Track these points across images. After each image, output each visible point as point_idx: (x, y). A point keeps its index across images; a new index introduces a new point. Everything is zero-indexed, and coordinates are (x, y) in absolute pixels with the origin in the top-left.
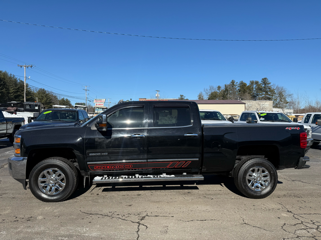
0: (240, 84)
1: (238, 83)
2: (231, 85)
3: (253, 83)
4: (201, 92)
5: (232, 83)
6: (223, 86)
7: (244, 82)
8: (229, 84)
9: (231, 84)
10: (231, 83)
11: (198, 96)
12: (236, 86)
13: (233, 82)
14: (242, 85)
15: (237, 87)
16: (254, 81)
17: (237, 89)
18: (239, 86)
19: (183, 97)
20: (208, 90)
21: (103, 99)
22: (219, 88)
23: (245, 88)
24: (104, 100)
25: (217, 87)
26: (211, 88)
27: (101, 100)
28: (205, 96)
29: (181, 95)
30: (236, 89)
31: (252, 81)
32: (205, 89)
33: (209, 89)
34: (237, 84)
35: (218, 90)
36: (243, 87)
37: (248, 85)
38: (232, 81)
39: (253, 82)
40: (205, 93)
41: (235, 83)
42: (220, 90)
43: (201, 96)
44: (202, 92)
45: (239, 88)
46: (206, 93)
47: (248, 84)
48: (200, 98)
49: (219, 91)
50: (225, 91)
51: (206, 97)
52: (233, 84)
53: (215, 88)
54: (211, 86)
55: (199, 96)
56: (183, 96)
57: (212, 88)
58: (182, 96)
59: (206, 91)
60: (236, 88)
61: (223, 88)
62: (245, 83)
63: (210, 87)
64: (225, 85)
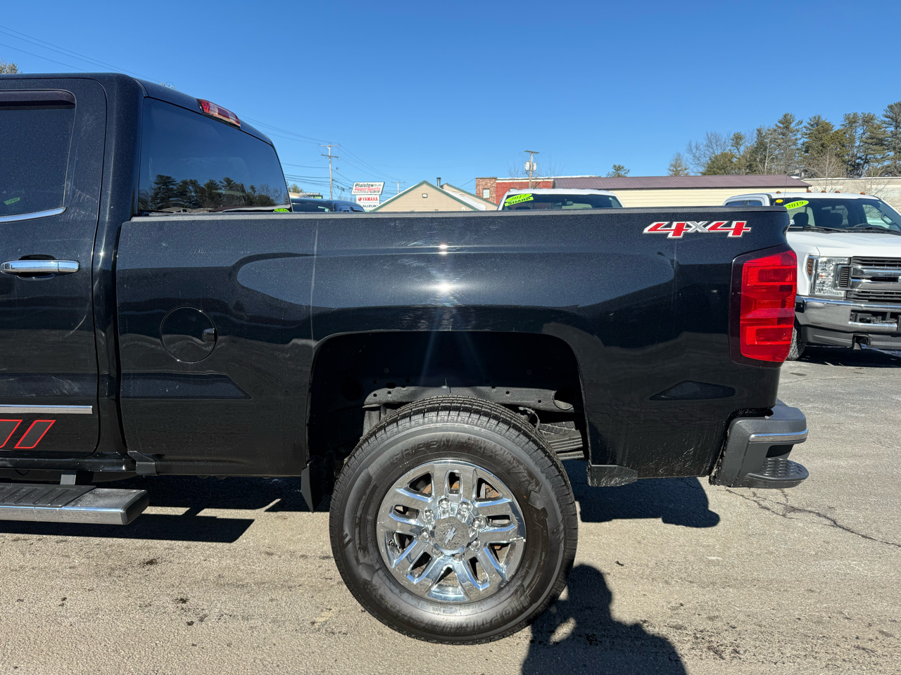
0: (812, 125)
1: (805, 124)
2: (780, 131)
3: (855, 122)
4: (679, 155)
5: (783, 124)
6: (752, 134)
7: (823, 118)
8: (775, 127)
9: (780, 127)
10: (781, 125)
11: (672, 168)
12: (795, 135)
13: (786, 122)
14: (818, 130)
15: (799, 136)
16: (860, 114)
17: (801, 142)
18: (806, 134)
19: (622, 173)
20: (701, 147)
21: (377, 184)
22: (738, 139)
23: (826, 139)
24: (380, 185)
25: (732, 136)
26: (712, 140)
27: (372, 186)
28: (691, 167)
29: (615, 166)
30: (795, 144)
31: (851, 116)
32: (690, 145)
33: (705, 143)
34: (800, 126)
35: (732, 146)
36: (820, 136)
37: (837, 127)
38: (785, 116)
39: (854, 118)
40: (690, 156)
41: (792, 125)
42: (742, 148)
43: (679, 169)
44: (682, 154)
45: (806, 140)
46: (694, 156)
47: (837, 124)
48: (676, 174)
49: (738, 149)
50: (755, 151)
51: (694, 170)
52: (787, 128)
53: (723, 140)
54: (712, 135)
55: (675, 167)
56: (623, 168)
57: (714, 141)
58: (618, 168)
59: (694, 151)
60: (796, 139)
61: (750, 142)
62: (828, 124)
63: (709, 139)
64: (759, 131)
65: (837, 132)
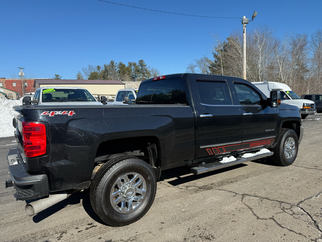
0: (120, 65)
1: (117, 64)
2: (111, 66)
3: (131, 65)
4: (80, 72)
5: (111, 63)
6: (103, 66)
8: (109, 64)
9: (110, 65)
10: (111, 64)
11: (77, 76)
12: (115, 67)
13: (112, 63)
14: (122, 66)
16: (132, 62)
17: (117, 70)
18: (118, 67)
19: (59, 77)
20: (87, 70)
22: (99, 68)
23: (124, 69)
25: (96, 67)
26: (90, 67)
28: (84, 76)
29: (56, 75)
30: (116, 70)
31: (130, 63)
32: (83, 69)
33: (88, 68)
34: (117, 65)
35: (97, 70)
36: (122, 68)
37: (127, 66)
38: (112, 61)
39: (131, 63)
40: (84, 73)
41: (114, 64)
42: (100, 71)
43: (80, 77)
44: (81, 71)
45: (119, 69)
46: (85, 73)
47: (127, 65)
48: (79, 78)
49: (99, 71)
50: (105, 72)
51: (85, 77)
52: (113, 65)
53: (94, 68)
54: (90, 66)
55: (78, 76)
56: (59, 76)
57: (91, 68)
58: (57, 76)
59: (85, 71)
60: (116, 69)
61: (102, 69)
62: (124, 65)
63: (89, 67)
64: (105, 65)
65: (127, 67)
